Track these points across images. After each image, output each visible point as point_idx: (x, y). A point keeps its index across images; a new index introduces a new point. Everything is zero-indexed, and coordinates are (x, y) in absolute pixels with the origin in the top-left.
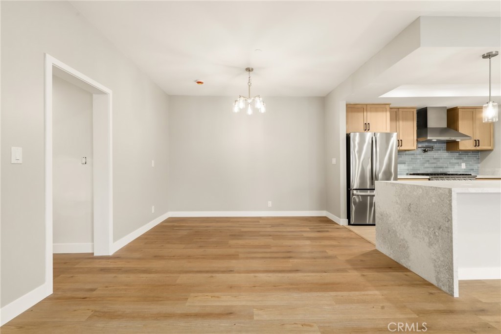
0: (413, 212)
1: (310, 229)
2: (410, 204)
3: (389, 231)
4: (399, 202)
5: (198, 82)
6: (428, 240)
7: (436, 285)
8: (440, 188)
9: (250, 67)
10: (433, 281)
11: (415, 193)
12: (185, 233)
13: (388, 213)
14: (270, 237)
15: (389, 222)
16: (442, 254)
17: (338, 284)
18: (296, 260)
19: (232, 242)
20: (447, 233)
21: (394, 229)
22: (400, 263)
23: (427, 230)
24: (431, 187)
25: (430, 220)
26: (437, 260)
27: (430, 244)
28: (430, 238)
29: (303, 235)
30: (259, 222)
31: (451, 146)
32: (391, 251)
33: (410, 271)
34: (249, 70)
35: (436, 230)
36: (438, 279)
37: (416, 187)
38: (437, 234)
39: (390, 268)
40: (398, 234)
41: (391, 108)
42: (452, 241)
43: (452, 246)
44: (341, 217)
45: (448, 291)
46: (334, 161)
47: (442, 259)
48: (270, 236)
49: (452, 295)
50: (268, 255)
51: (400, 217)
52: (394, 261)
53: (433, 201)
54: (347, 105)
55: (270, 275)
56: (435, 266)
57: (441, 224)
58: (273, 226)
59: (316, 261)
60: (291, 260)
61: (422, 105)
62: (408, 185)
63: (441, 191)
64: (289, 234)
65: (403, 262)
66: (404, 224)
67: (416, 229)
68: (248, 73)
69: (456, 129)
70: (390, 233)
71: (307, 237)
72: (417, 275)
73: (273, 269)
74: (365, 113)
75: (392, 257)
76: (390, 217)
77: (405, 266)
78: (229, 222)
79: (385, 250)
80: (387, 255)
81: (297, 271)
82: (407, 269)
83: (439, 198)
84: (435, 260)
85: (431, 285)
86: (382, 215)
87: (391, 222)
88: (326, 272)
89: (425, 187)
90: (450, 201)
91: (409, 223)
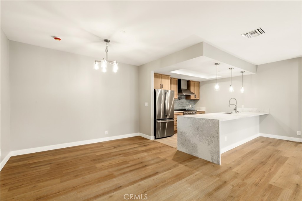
0: (200, 130)
1: (139, 145)
2: (198, 127)
3: (186, 140)
4: (192, 126)
5: (56, 38)
6: (207, 143)
7: (211, 162)
8: (214, 120)
9: (108, 39)
10: (210, 160)
11: (201, 122)
12: (47, 168)
13: (185, 132)
14: (121, 156)
15: (186, 136)
16: (214, 148)
17: (181, 174)
18: (150, 167)
19: (99, 165)
20: (217, 139)
21: (189, 139)
22: (192, 155)
23: (207, 138)
24: (210, 119)
25: (209, 134)
26: (212, 151)
27: (209, 144)
28: (209, 141)
29: (138, 150)
30: (102, 146)
31: (188, 97)
32: (187, 150)
33: (198, 158)
34: (106, 41)
35: (212, 138)
36: (212, 159)
37: (201, 119)
38: (212, 139)
39: (191, 158)
40: (191, 141)
41: (170, 78)
42: (219, 142)
43: (219, 144)
44: (152, 135)
45: (217, 163)
46: (146, 104)
47: (214, 150)
48: (120, 154)
49: (219, 164)
50: (132, 168)
51: (193, 133)
52: (189, 154)
53: (211, 125)
54: (154, 73)
55: (146, 180)
56: (211, 154)
57: (214, 135)
58: (115, 147)
59: (160, 164)
60: (148, 168)
61: (179, 78)
62: (197, 118)
63: (214, 121)
64: (130, 151)
65: (195, 154)
66: (195, 136)
67: (201, 138)
68: (106, 43)
69: (190, 90)
70: (187, 141)
71: (142, 151)
72: (202, 159)
73: (143, 176)
74: (161, 79)
75: (187, 153)
76: (186, 133)
77: (195, 156)
78: (79, 150)
79: (183, 150)
80: (185, 152)
81: (157, 173)
82: (197, 157)
83: (214, 124)
84: (211, 151)
85: (209, 162)
86: (181, 133)
87: (187, 136)
88: (170, 169)
89: (206, 119)
90: (219, 125)
91: (198, 136)
